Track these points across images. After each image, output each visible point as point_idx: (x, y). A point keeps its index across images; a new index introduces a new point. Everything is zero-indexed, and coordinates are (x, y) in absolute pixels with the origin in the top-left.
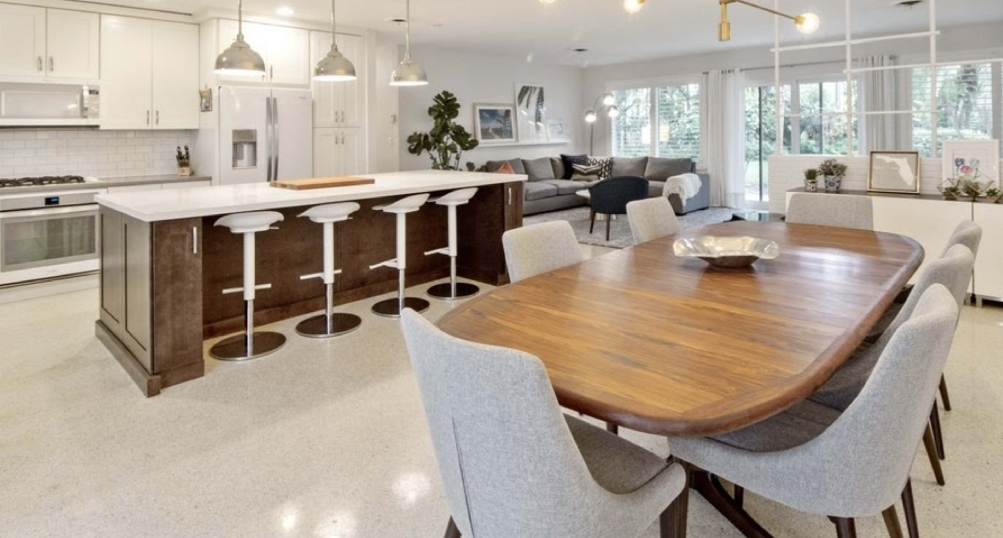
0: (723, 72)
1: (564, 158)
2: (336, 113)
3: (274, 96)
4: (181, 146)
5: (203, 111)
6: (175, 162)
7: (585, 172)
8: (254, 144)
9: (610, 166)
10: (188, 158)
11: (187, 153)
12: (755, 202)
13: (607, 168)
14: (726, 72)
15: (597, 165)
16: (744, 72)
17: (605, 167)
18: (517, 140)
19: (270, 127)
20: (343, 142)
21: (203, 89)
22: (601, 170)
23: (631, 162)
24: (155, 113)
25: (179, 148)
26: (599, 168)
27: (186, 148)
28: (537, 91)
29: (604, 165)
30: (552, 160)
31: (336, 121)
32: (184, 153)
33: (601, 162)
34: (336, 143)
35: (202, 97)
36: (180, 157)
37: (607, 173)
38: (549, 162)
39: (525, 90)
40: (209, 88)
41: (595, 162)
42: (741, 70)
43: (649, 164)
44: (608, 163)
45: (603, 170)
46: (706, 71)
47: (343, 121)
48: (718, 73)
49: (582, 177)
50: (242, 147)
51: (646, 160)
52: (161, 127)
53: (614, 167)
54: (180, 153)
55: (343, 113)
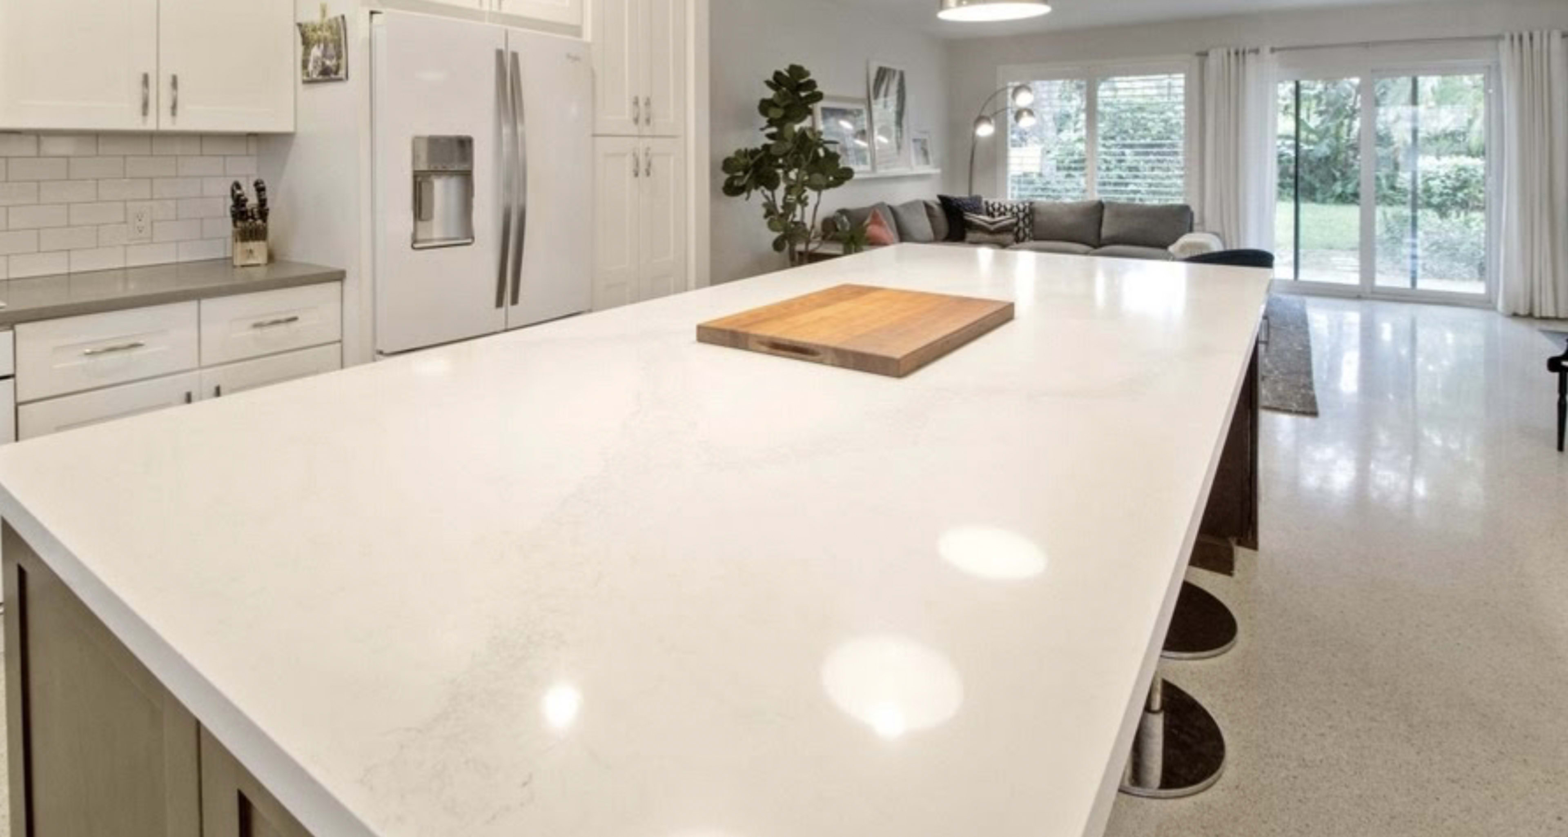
0: (1237, 53)
1: (946, 202)
2: (636, 102)
3: (512, 48)
4: (242, 181)
5: (309, 82)
6: (227, 226)
7: (992, 228)
8: (467, 176)
9: (1031, 217)
10: (263, 213)
11: (262, 202)
12: (1286, 281)
13: (1027, 221)
14: (1244, 53)
15: (1009, 215)
16: (1276, 55)
17: (1023, 219)
18: (874, 168)
19: (506, 130)
20: (648, 174)
21: (313, 17)
22: (1017, 224)
23: (1071, 209)
24: (165, 83)
25: (237, 186)
26: (1014, 220)
27: (260, 189)
28: (897, 77)
29: (1021, 215)
30: (927, 206)
31: (636, 121)
32: (252, 201)
33: (1015, 210)
34: (636, 175)
35: (307, 43)
36: (239, 211)
37: (1027, 230)
38: (923, 210)
39: (882, 74)
40: (333, 13)
41: (1002, 209)
42: (1273, 50)
43: (1107, 214)
44: (1027, 211)
45: (1021, 224)
46: (1204, 49)
47: (648, 121)
48: (1229, 54)
49: (987, 237)
50: (431, 184)
51: (1100, 207)
52: (185, 123)
53: (1038, 219)
54: (239, 202)
55: (648, 103)
